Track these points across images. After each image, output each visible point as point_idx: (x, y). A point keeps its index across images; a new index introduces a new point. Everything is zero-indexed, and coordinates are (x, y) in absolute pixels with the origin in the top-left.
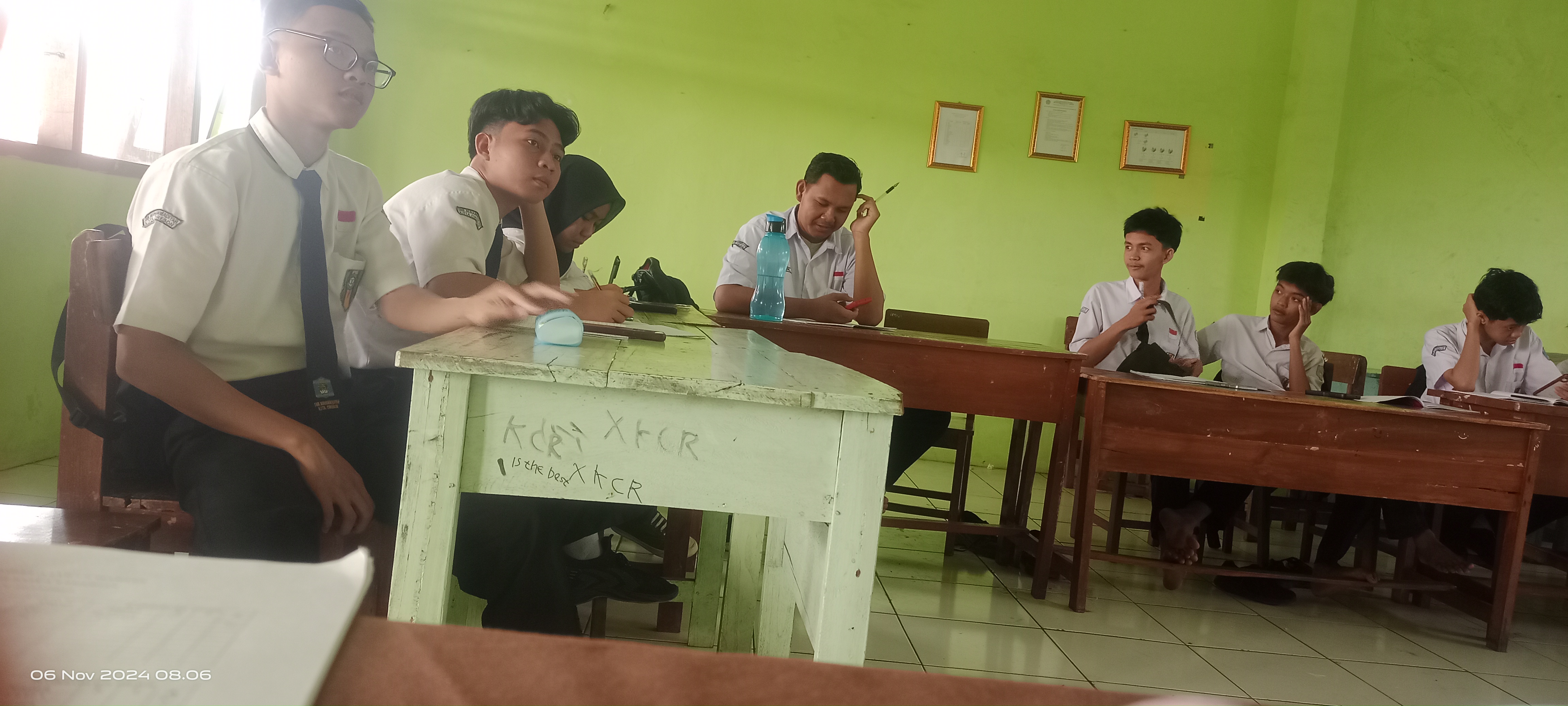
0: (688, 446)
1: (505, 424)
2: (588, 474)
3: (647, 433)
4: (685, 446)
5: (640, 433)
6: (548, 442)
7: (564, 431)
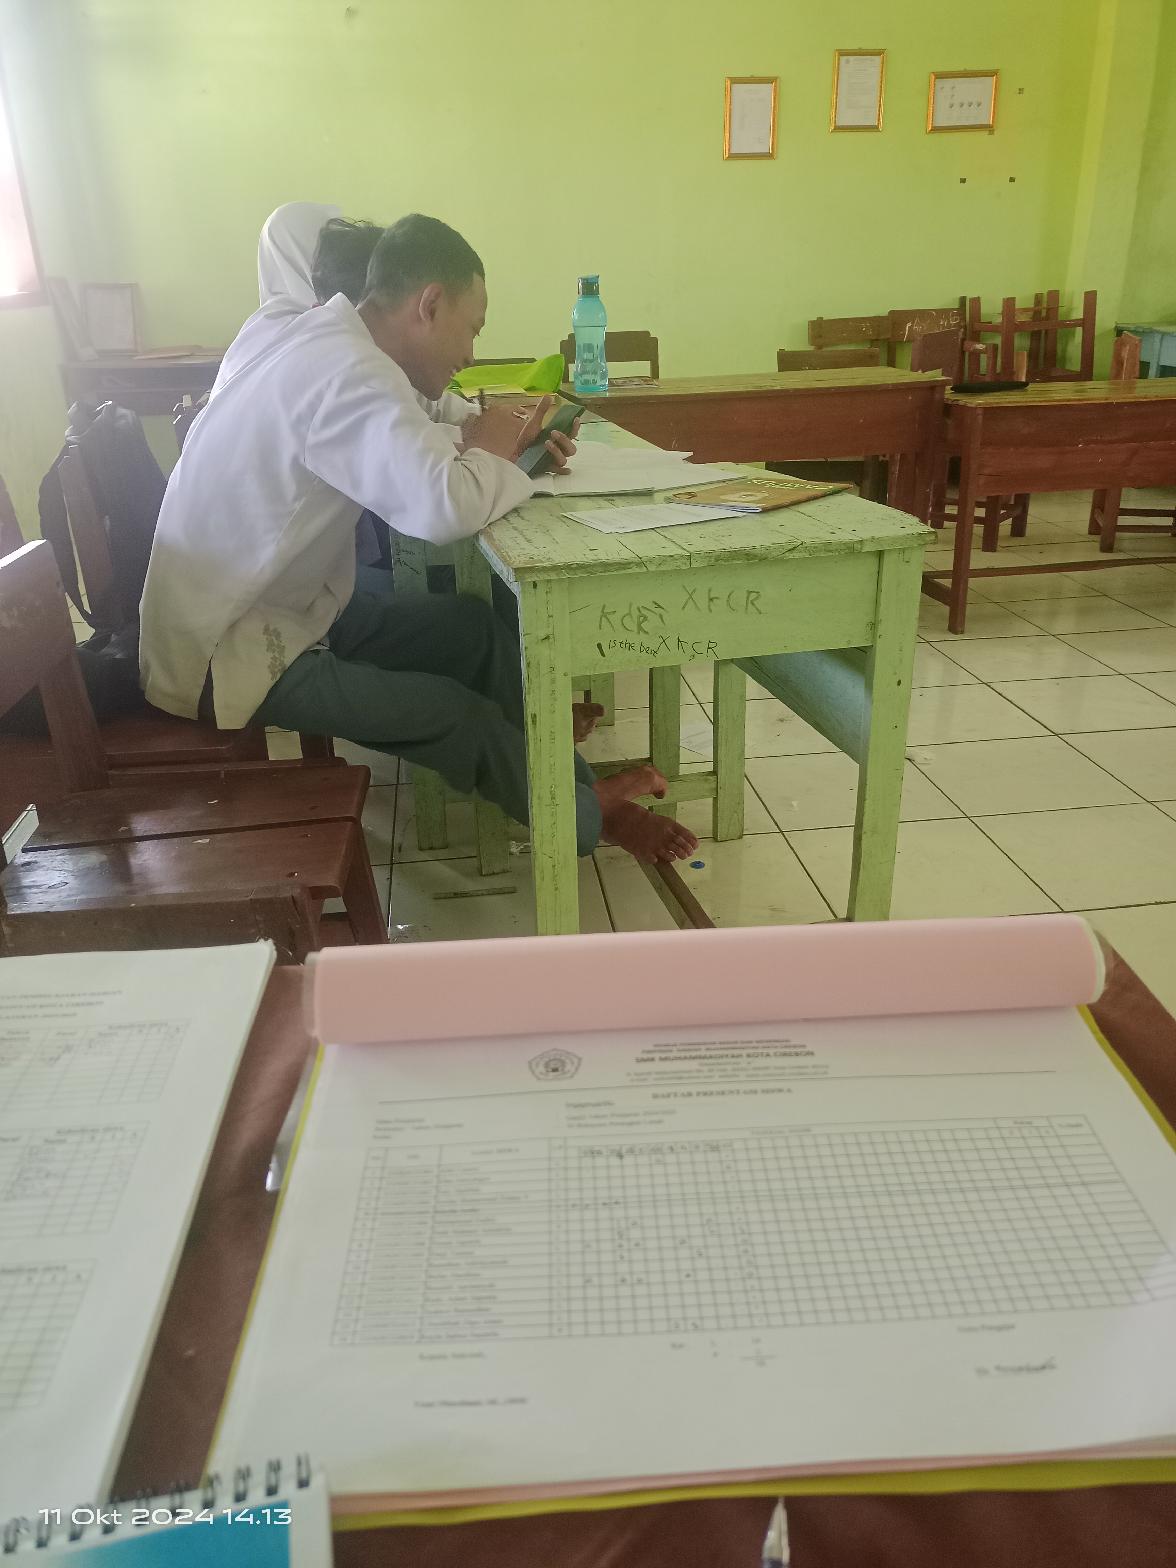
0: (753, 604)
1: (600, 614)
2: (672, 643)
3: (717, 598)
5: (711, 600)
6: (636, 622)
7: (648, 610)
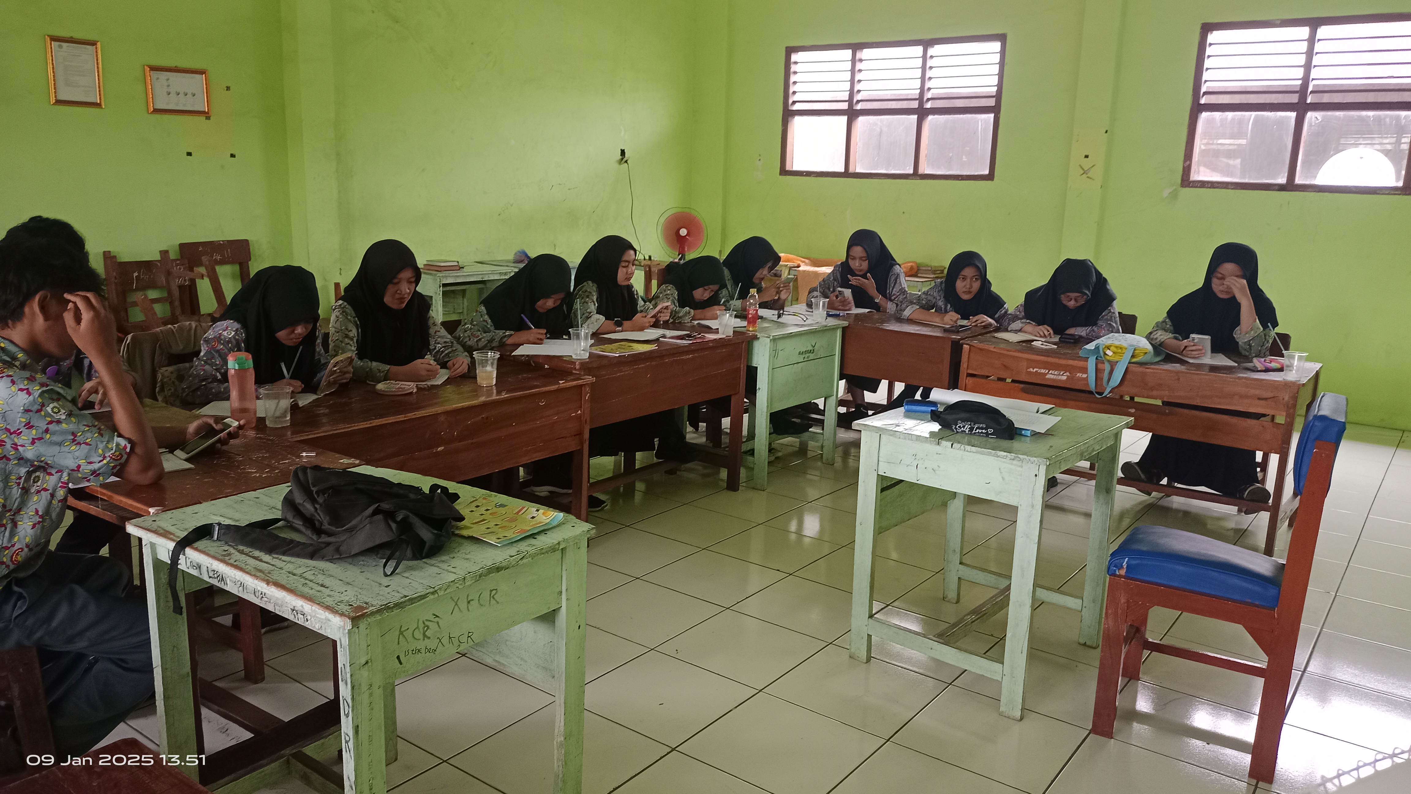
0: (493, 598)
1: (398, 633)
2: (445, 641)
3: (472, 600)
4: (492, 599)
5: (469, 602)
6: (422, 632)
7: (430, 621)
